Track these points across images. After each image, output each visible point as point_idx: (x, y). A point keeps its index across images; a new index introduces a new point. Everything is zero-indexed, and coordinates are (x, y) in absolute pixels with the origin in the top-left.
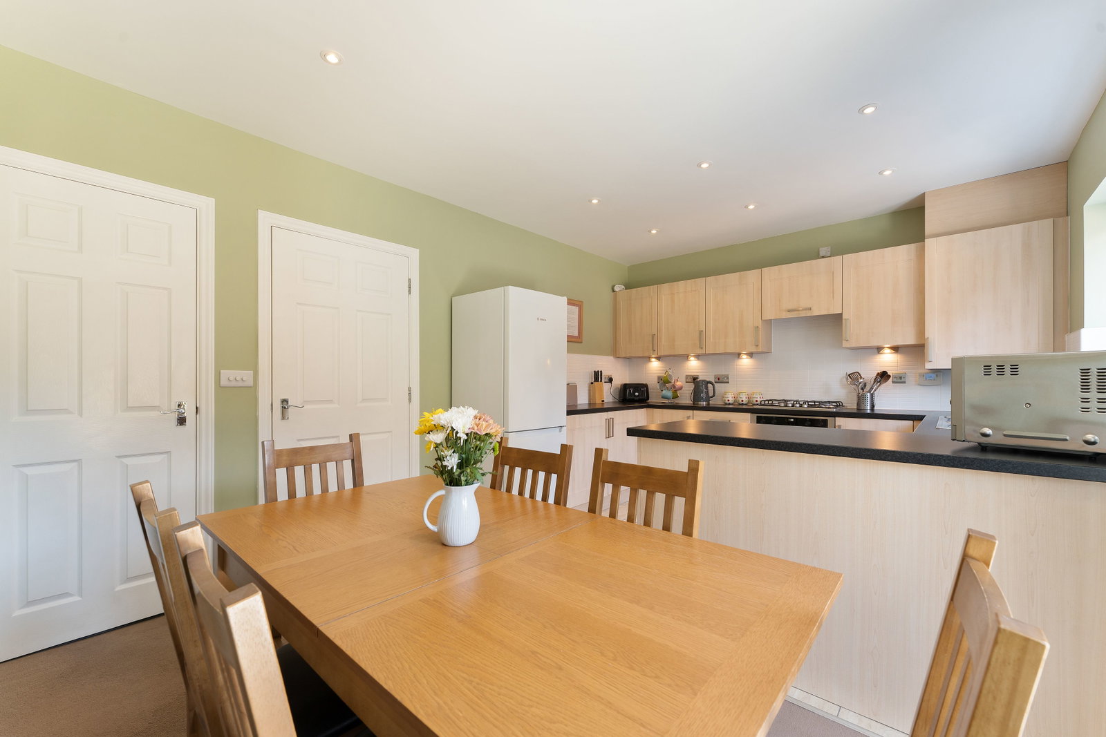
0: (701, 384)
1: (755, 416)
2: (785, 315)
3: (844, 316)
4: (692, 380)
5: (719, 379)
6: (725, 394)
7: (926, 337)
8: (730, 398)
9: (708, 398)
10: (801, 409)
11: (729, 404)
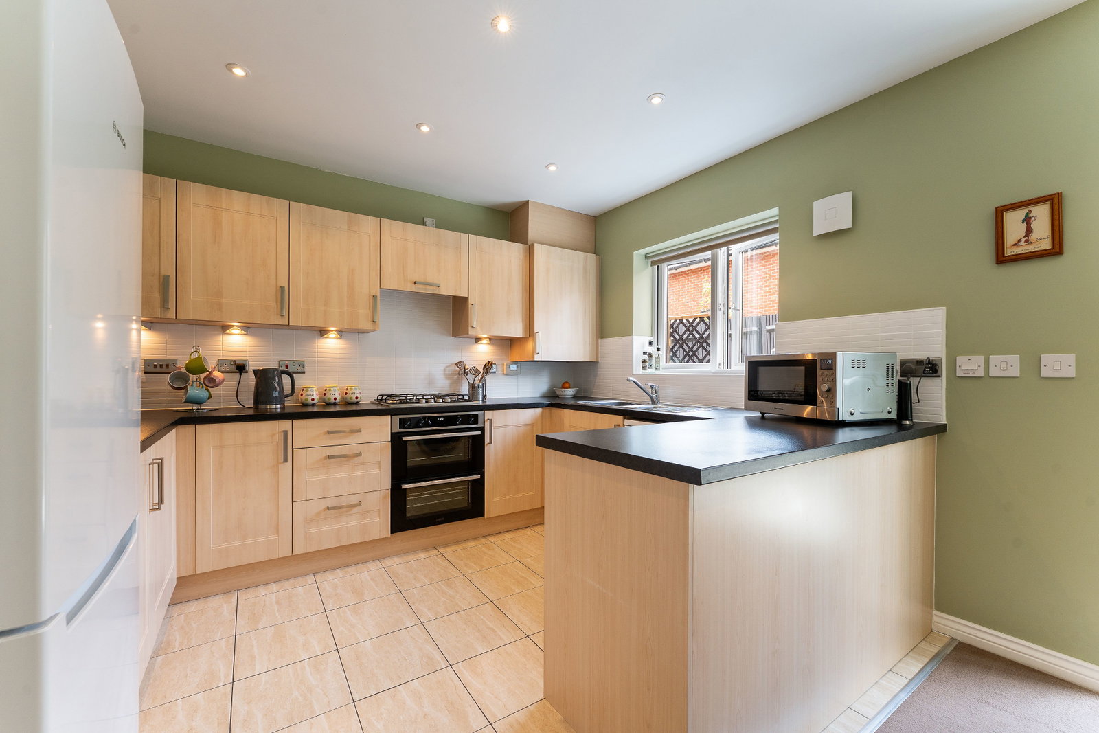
0: (270, 375)
1: (397, 418)
2: (410, 287)
3: (471, 301)
4: (234, 367)
5: (287, 367)
6: (307, 389)
7: (535, 332)
8: (314, 395)
9: (282, 399)
10: (427, 405)
11: (313, 405)
